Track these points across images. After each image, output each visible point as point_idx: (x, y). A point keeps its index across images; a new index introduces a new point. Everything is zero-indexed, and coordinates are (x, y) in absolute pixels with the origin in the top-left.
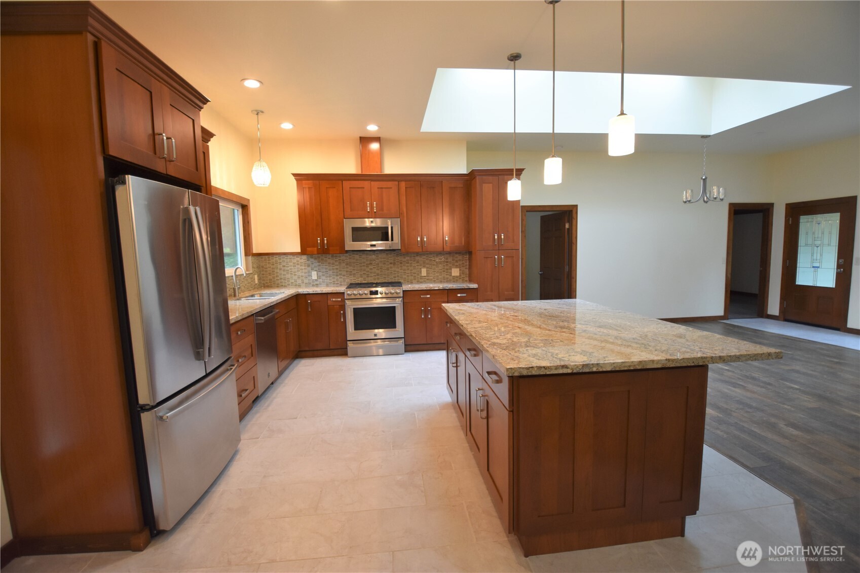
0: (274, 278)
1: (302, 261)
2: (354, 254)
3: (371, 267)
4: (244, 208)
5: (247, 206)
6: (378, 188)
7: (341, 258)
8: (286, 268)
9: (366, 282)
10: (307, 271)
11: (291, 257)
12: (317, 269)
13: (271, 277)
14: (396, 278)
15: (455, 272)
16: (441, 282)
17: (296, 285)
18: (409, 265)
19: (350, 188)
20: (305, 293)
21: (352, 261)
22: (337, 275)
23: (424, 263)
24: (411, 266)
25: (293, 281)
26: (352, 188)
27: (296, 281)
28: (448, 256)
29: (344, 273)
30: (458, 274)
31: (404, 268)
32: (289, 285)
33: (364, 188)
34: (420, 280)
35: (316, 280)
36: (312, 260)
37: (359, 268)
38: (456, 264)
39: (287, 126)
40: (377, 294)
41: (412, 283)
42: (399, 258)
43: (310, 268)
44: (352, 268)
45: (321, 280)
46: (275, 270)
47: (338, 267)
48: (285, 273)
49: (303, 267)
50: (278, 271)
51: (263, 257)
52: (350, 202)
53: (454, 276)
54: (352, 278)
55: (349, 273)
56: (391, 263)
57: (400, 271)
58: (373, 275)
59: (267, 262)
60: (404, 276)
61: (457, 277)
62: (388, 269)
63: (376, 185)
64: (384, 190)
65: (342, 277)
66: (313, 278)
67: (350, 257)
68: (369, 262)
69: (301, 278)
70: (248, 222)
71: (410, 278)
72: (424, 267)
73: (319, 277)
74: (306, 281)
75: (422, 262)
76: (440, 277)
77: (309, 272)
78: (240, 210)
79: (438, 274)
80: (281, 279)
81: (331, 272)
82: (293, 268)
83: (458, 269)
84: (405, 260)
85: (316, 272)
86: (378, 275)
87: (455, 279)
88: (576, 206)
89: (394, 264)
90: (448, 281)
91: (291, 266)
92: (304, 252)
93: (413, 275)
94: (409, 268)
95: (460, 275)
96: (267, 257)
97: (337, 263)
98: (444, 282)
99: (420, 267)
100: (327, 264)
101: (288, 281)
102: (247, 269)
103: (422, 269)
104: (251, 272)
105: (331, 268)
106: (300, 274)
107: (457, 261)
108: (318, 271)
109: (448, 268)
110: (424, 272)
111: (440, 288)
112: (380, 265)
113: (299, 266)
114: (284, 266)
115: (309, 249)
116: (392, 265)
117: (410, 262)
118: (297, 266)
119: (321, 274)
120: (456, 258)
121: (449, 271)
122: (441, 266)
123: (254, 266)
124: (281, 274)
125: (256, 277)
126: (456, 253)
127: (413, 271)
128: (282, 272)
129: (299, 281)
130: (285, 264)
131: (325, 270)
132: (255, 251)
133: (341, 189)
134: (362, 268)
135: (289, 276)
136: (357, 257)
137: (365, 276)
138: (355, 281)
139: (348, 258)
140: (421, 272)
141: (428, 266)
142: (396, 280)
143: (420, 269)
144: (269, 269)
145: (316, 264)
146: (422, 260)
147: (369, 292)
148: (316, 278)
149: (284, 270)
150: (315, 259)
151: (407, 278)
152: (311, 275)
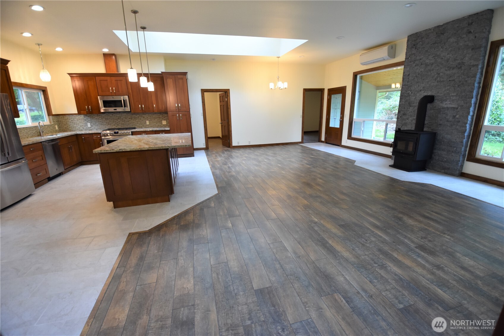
0: (67, 127)
1: (82, 118)
2: (109, 114)
3: (119, 120)
4: (44, 91)
5: (45, 90)
6: (115, 80)
7: (102, 116)
8: (73, 122)
9: (117, 128)
10: (85, 123)
11: (75, 116)
12: (90, 122)
13: (66, 126)
14: (133, 126)
15: (164, 122)
16: (157, 127)
17: (80, 130)
19: (100, 80)
20: (80, 133)
21: (109, 117)
22: (101, 125)
23: (147, 118)
24: (141, 119)
25: (78, 128)
26: (101, 80)
27: (79, 128)
28: (159, 114)
30: (166, 124)
31: (137, 120)
32: (76, 130)
33: (107, 80)
34: (146, 127)
36: (87, 117)
38: (164, 118)
39: (59, 49)
40: (118, 133)
41: (142, 128)
42: (134, 116)
43: (86, 121)
44: (109, 121)
46: (68, 123)
47: (101, 121)
48: (73, 124)
49: (82, 121)
50: (69, 123)
51: (60, 116)
52: (101, 87)
53: (164, 125)
54: (110, 126)
55: (107, 123)
56: (129, 118)
57: (135, 122)
58: (120, 124)
59: (63, 118)
60: (137, 125)
61: (165, 125)
62: (128, 121)
63: (114, 79)
64: (118, 81)
65: (104, 125)
66: (89, 126)
69: (82, 126)
70: (47, 99)
71: (140, 125)
72: (148, 120)
73: (92, 126)
74: (85, 128)
75: (146, 118)
76: (156, 125)
77: (86, 123)
78: (42, 93)
79: (155, 124)
80: (71, 127)
81: (98, 123)
82: (77, 121)
83: (166, 121)
84: (137, 116)
85: (90, 123)
86: (123, 124)
87: (165, 126)
88: (229, 90)
89: (131, 119)
90: (161, 127)
91: (76, 120)
92: (79, 113)
93: (142, 124)
94: (139, 121)
95: (167, 124)
96: (62, 116)
97: (101, 119)
98: (159, 127)
99: (145, 120)
100: (95, 119)
101: (76, 128)
102: (50, 123)
104: (53, 124)
105: (98, 121)
106: (81, 124)
107: (164, 117)
108: (91, 123)
109: (160, 120)
110: (148, 123)
111: (150, 130)
113: (80, 121)
114: (72, 121)
115: (82, 112)
116: (130, 119)
117: (140, 118)
118: (79, 121)
120: (164, 115)
121: (161, 122)
122: (156, 120)
123: (54, 121)
124: (71, 125)
125: (56, 126)
126: (164, 113)
127: (141, 122)
128: (72, 124)
129: (81, 128)
130: (72, 119)
131: (94, 122)
132: (54, 113)
133: (95, 81)
135: (75, 125)
136: (111, 115)
137: (116, 125)
140: (146, 123)
141: (149, 119)
142: (133, 127)
143: (146, 121)
144: (64, 122)
145: (90, 119)
146: (146, 116)
147: (114, 132)
148: (90, 126)
149: (72, 123)
150: (88, 117)
151: (139, 126)
152: (87, 125)
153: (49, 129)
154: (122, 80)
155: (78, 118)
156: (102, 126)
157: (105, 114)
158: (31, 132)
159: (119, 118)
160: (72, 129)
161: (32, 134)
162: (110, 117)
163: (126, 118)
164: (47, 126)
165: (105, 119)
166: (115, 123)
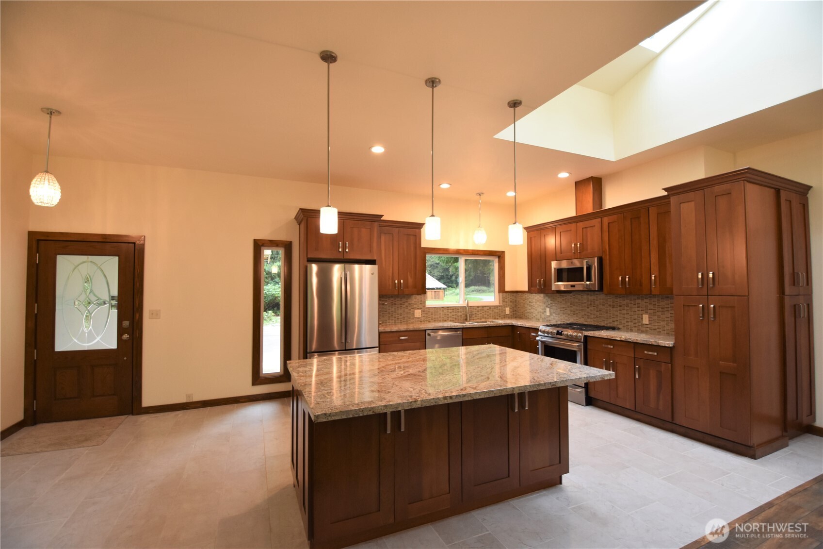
1: (541, 298)
4: (500, 257)
5: (503, 256)
6: (583, 228)
8: (531, 304)
10: (543, 307)
11: (524, 294)
12: (549, 306)
13: (522, 311)
14: (615, 323)
17: (536, 319)
18: (629, 308)
19: (561, 232)
20: (516, 325)
22: (564, 314)
23: (646, 307)
24: (631, 310)
25: (534, 315)
27: (537, 316)
29: (569, 312)
31: (622, 311)
32: (532, 318)
33: (571, 230)
34: (642, 329)
35: (549, 316)
36: (547, 298)
37: (581, 308)
40: (562, 335)
41: (632, 330)
43: (545, 305)
44: (574, 307)
45: (552, 317)
47: (564, 306)
49: (541, 304)
51: (513, 293)
52: (561, 245)
55: (572, 312)
56: (610, 306)
57: (619, 315)
58: (592, 316)
60: (623, 322)
62: (607, 312)
63: (581, 225)
64: (588, 229)
65: (568, 315)
66: (547, 314)
67: (574, 297)
68: (589, 303)
69: (539, 313)
70: (501, 268)
71: (630, 324)
72: (646, 312)
73: (551, 314)
74: (543, 316)
75: (644, 307)
77: (545, 308)
78: (496, 260)
80: (528, 312)
81: (559, 310)
82: (535, 304)
84: (625, 302)
85: (549, 309)
86: (597, 317)
89: (614, 306)
91: (534, 302)
92: (530, 290)
93: (633, 321)
94: (629, 312)
97: (564, 302)
99: (641, 312)
100: (557, 302)
101: (532, 315)
102: (499, 304)
103: (644, 315)
104: (501, 304)
105: (560, 306)
106: (539, 309)
108: (551, 308)
110: (646, 319)
111: (622, 339)
112: (600, 306)
113: (539, 303)
114: (530, 302)
115: (532, 288)
116: (611, 308)
117: (630, 305)
118: (537, 303)
119: (552, 311)
123: (506, 300)
124: (528, 309)
125: (507, 309)
127: (633, 317)
129: (539, 316)
130: (530, 300)
131: (555, 308)
132: (507, 289)
133: (555, 234)
134: (584, 308)
135: (532, 310)
137: (586, 317)
138: (577, 321)
139: (572, 298)
140: (642, 319)
141: (651, 312)
142: (615, 325)
143: (642, 315)
144: (521, 304)
145: (550, 302)
146: (643, 303)
147: (555, 331)
148: (549, 315)
149: (530, 306)
150: (549, 297)
151: (626, 324)
152: (545, 312)
153: (491, 312)
154: (594, 226)
155: (536, 298)
156: (564, 316)
157: (571, 294)
158: (454, 313)
159: (592, 303)
160: (528, 315)
161: (454, 317)
162: (577, 300)
163: (603, 305)
164: (487, 308)
165: (569, 303)
166: (584, 313)
